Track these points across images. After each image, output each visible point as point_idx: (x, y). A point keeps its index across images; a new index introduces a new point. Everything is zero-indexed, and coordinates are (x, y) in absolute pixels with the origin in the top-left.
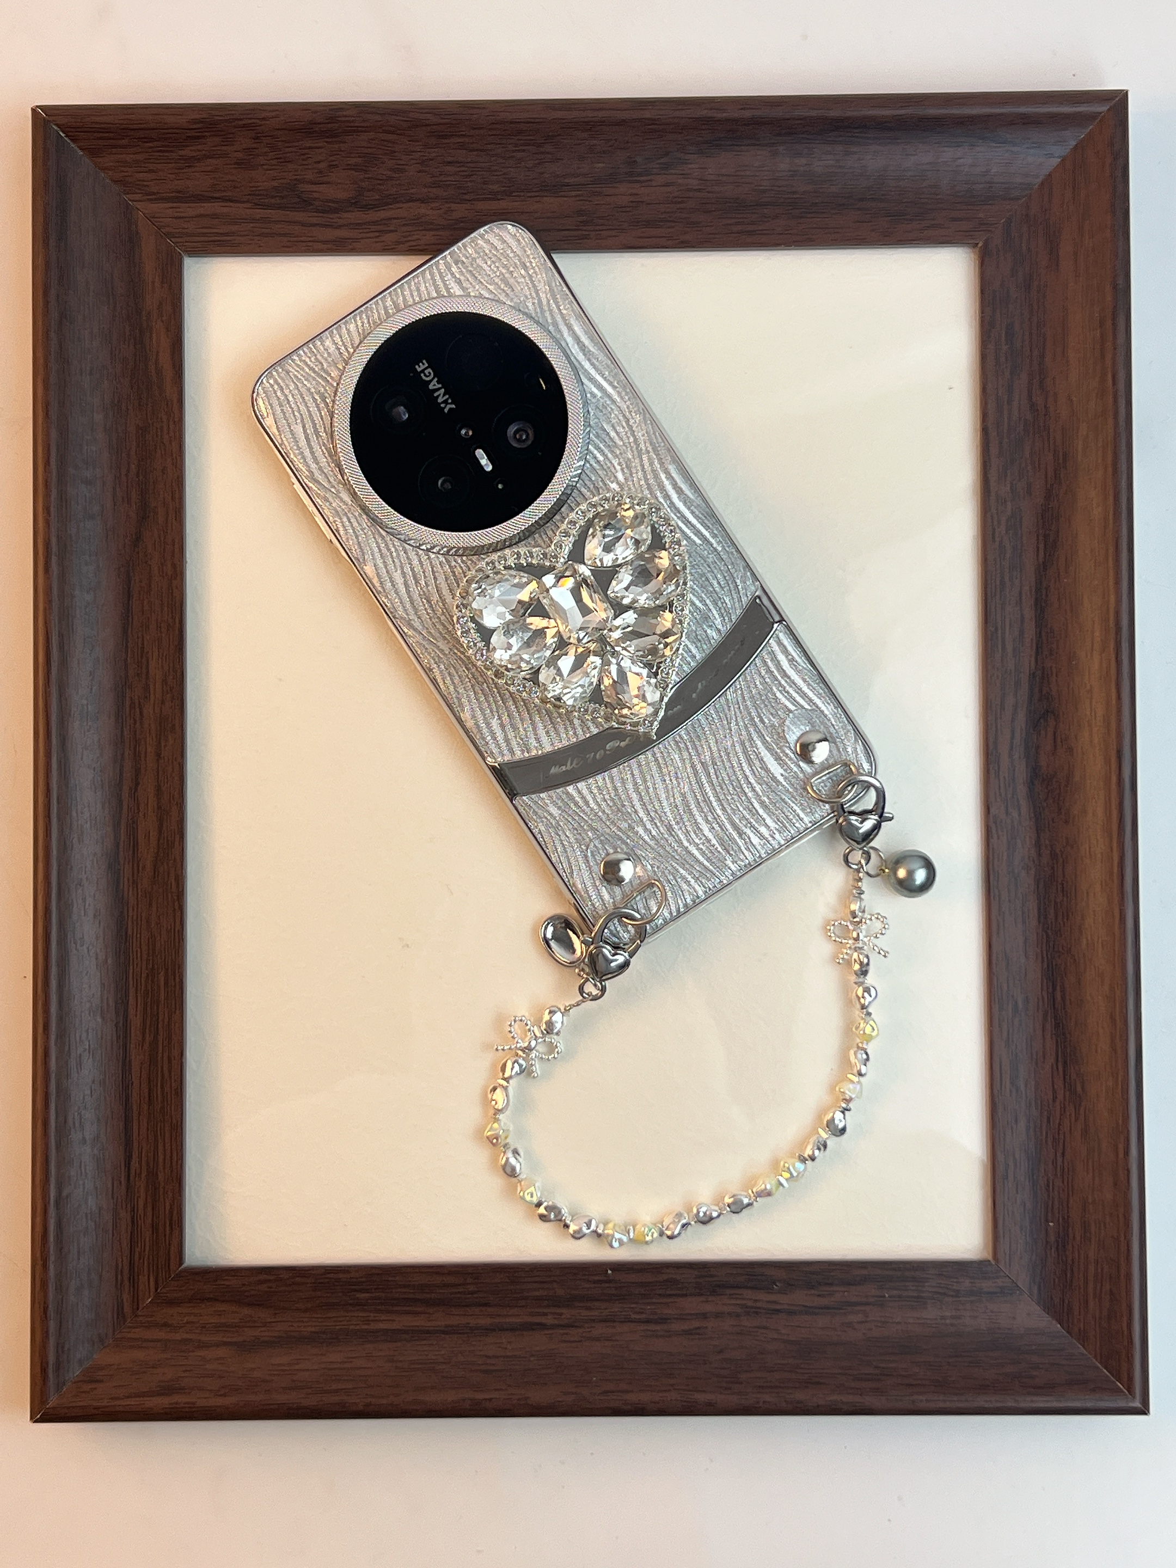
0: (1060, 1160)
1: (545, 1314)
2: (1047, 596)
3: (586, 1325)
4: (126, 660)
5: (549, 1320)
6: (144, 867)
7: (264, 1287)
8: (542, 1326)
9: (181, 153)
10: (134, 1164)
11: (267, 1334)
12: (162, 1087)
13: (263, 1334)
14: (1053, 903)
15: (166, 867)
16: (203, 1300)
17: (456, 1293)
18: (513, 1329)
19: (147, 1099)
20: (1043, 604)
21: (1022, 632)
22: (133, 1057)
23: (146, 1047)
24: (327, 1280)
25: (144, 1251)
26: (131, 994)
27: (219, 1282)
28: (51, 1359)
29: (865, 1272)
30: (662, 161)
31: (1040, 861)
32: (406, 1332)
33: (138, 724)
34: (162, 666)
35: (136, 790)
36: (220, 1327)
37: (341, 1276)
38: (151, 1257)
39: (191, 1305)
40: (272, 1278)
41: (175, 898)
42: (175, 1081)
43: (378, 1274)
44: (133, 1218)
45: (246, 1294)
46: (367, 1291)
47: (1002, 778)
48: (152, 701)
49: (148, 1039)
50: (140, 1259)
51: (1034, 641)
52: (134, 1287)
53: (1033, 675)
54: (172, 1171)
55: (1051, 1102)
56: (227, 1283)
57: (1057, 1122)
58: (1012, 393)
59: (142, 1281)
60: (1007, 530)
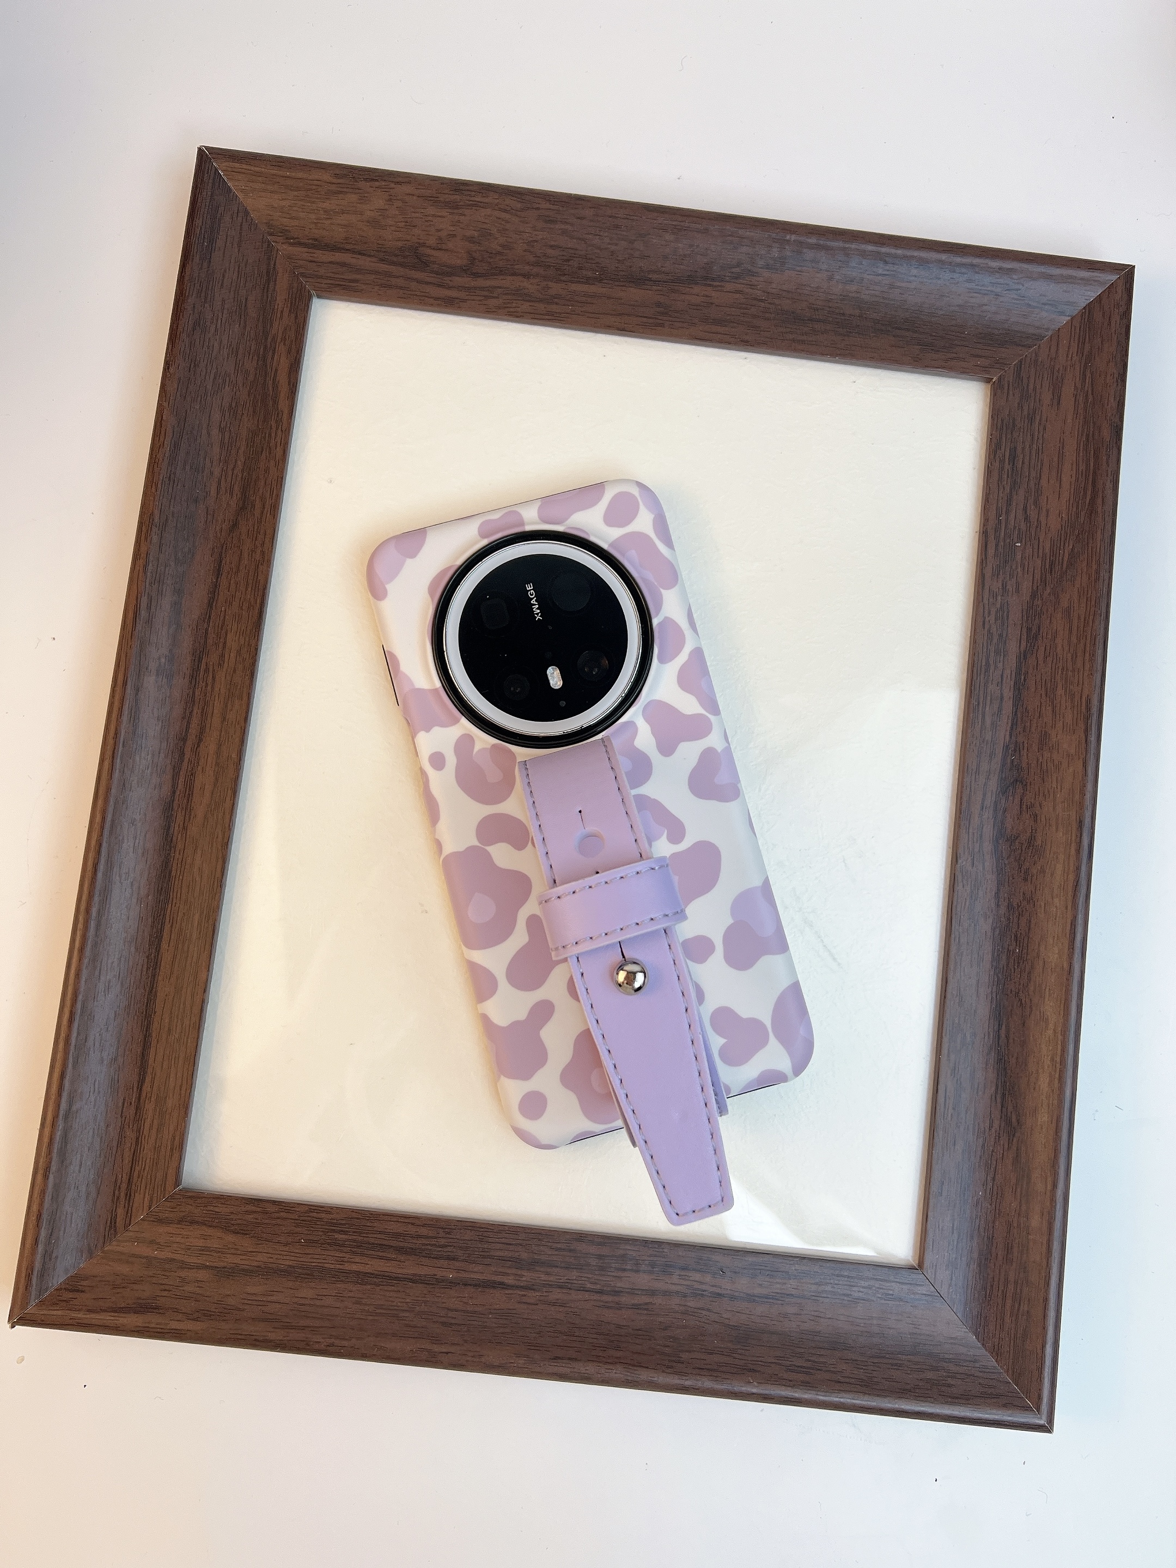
1: (507, 1274)
2: (1025, 680)
3: (545, 1289)
4: (207, 630)
5: (509, 1280)
6: (196, 816)
7: (250, 1218)
8: (503, 1286)
10: (147, 1088)
11: (247, 1262)
12: (182, 1020)
13: (243, 1262)
15: (215, 819)
16: (192, 1222)
17: (427, 1245)
18: (476, 1285)
19: (166, 1029)
21: (1000, 709)
22: (159, 989)
23: (174, 980)
24: (309, 1219)
25: (144, 1169)
26: (166, 931)
27: (209, 1208)
28: (38, 1266)
31: (998, 911)
32: (376, 1276)
33: (209, 688)
35: (198, 746)
36: (203, 1250)
37: (323, 1215)
38: (149, 1177)
39: (179, 1226)
40: (259, 1209)
41: (220, 848)
42: (195, 1017)
43: (358, 1219)
44: (137, 1138)
45: (232, 1222)
46: (345, 1233)
47: (971, 835)
48: (224, 670)
49: (176, 973)
50: (138, 1177)
51: (1011, 718)
52: (129, 1204)
53: (1006, 747)
54: (180, 1099)
55: (987, 1130)
56: (217, 1210)
58: (1010, 505)
59: (138, 1198)
60: (996, 619)
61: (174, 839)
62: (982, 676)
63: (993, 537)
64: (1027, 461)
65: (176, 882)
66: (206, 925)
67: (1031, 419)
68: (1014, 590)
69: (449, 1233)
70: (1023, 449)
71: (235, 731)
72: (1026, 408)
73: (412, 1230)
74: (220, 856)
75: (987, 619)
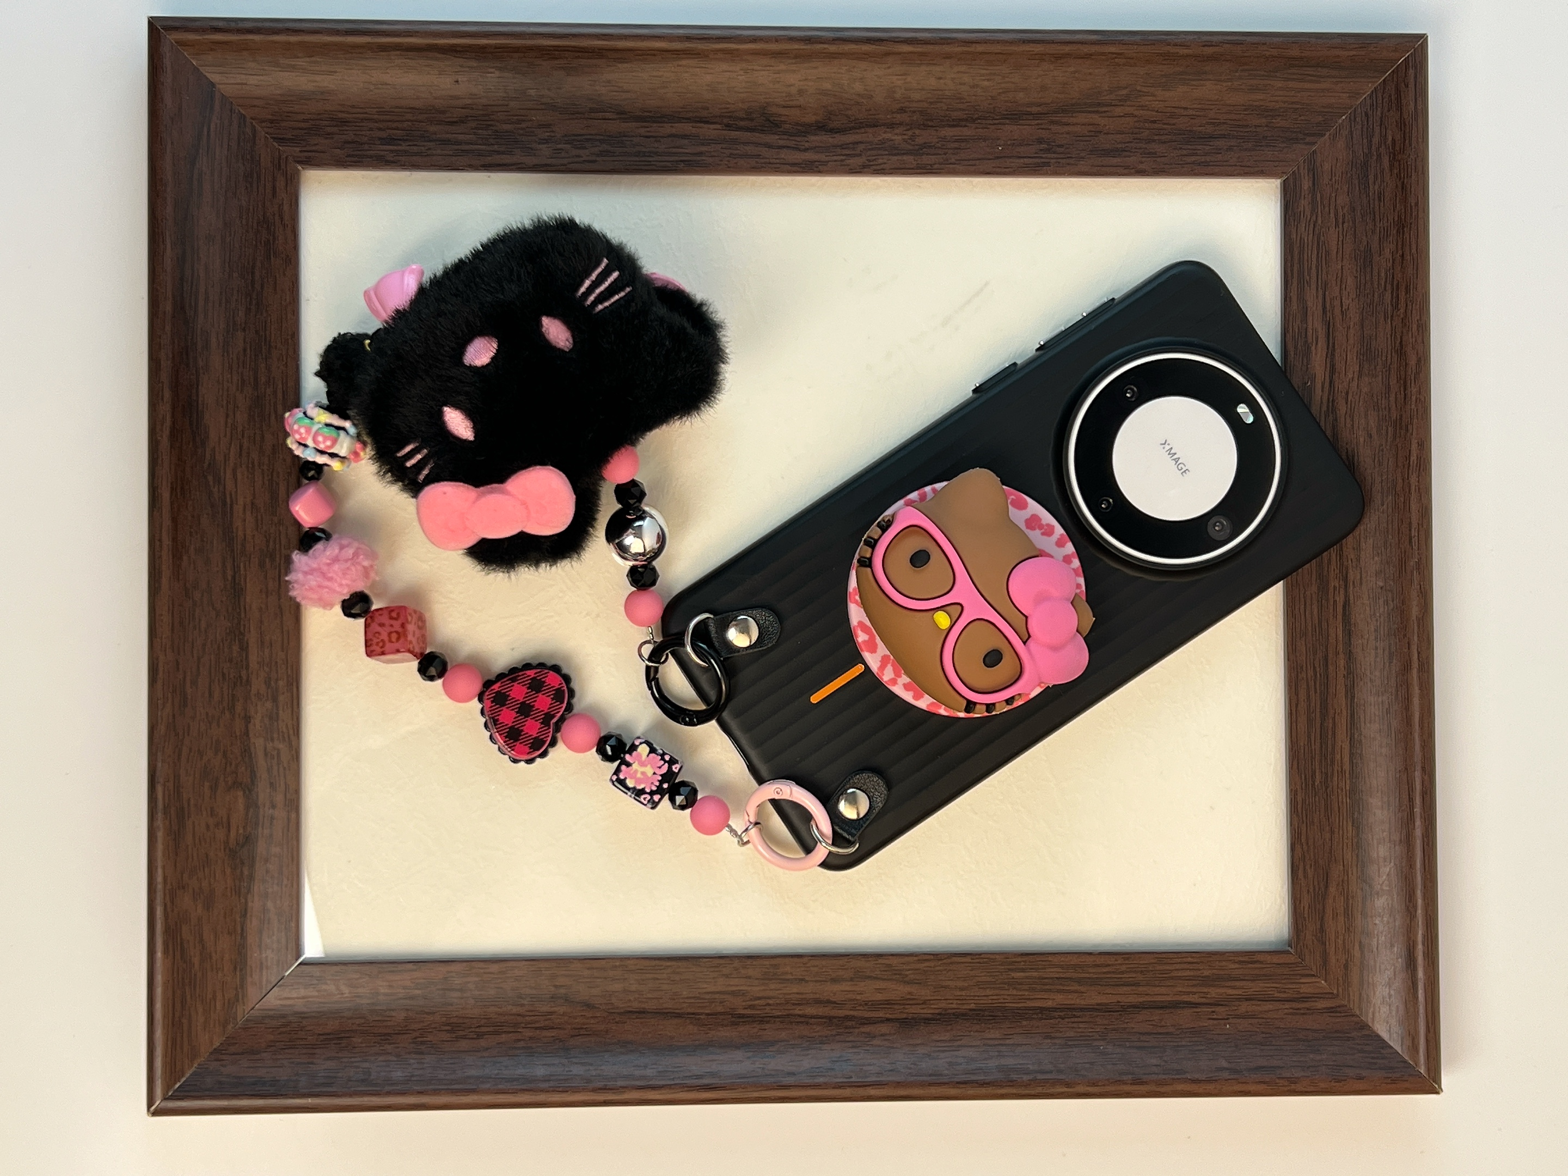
0: (1191, 112)
1: (1335, 601)
2: (651, 112)
3: (1345, 563)
4: (708, 1014)
5: (1340, 599)
6: (910, 993)
7: (1310, 873)
8: (1346, 606)
9: (197, 966)
10: (1195, 999)
11: (1354, 869)
12: (1122, 973)
14: (948, 112)
15: (910, 972)
16: (1322, 930)
17: (1315, 689)
18: (1348, 633)
19: (1134, 988)
20: (659, 115)
21: (684, 137)
22: (1094, 1002)
23: (1082, 989)
24: (1304, 812)
25: (1276, 988)
26: (1033, 1005)
27: (1305, 916)
29: (1294, 299)
30: (211, 483)
31: (907, 125)
32: (1352, 736)
34: (714, 978)
35: (835, 1003)
36: (1348, 914)
37: (1299, 799)
38: (1283, 981)
39: (1327, 943)
40: (1301, 865)
41: (940, 962)
42: (1116, 960)
43: (1298, 763)
44: (1247, 1000)
45: (1317, 889)
46: (1314, 773)
47: (827, 159)
48: (749, 988)
49: (1076, 987)
50: (1285, 992)
51: (694, 124)
52: (1312, 997)
54: (1202, 962)
55: (1136, 119)
56: (1306, 908)
57: (1154, 113)
58: (449, 140)
59: (1305, 989)
60: (585, 148)
61: (937, 1011)
62: (650, 159)
63: (490, 158)
64: (394, 125)
65: (982, 1002)
66: (1023, 963)
67: (344, 122)
68: (548, 130)
69: (1302, 668)
70: (380, 129)
71: (814, 966)
72: (329, 129)
73: (1303, 705)
74: (949, 961)
75: (585, 158)
